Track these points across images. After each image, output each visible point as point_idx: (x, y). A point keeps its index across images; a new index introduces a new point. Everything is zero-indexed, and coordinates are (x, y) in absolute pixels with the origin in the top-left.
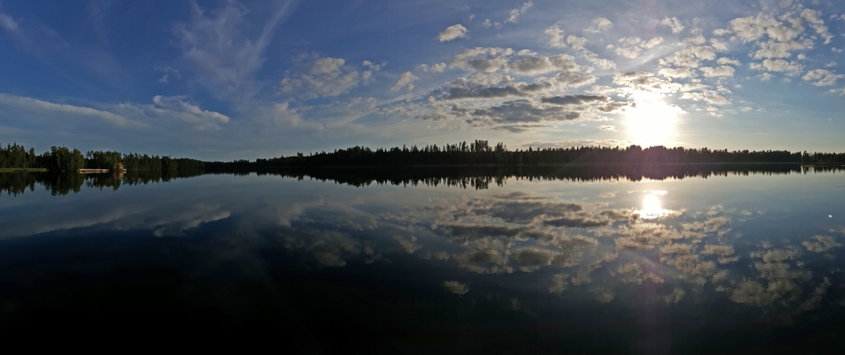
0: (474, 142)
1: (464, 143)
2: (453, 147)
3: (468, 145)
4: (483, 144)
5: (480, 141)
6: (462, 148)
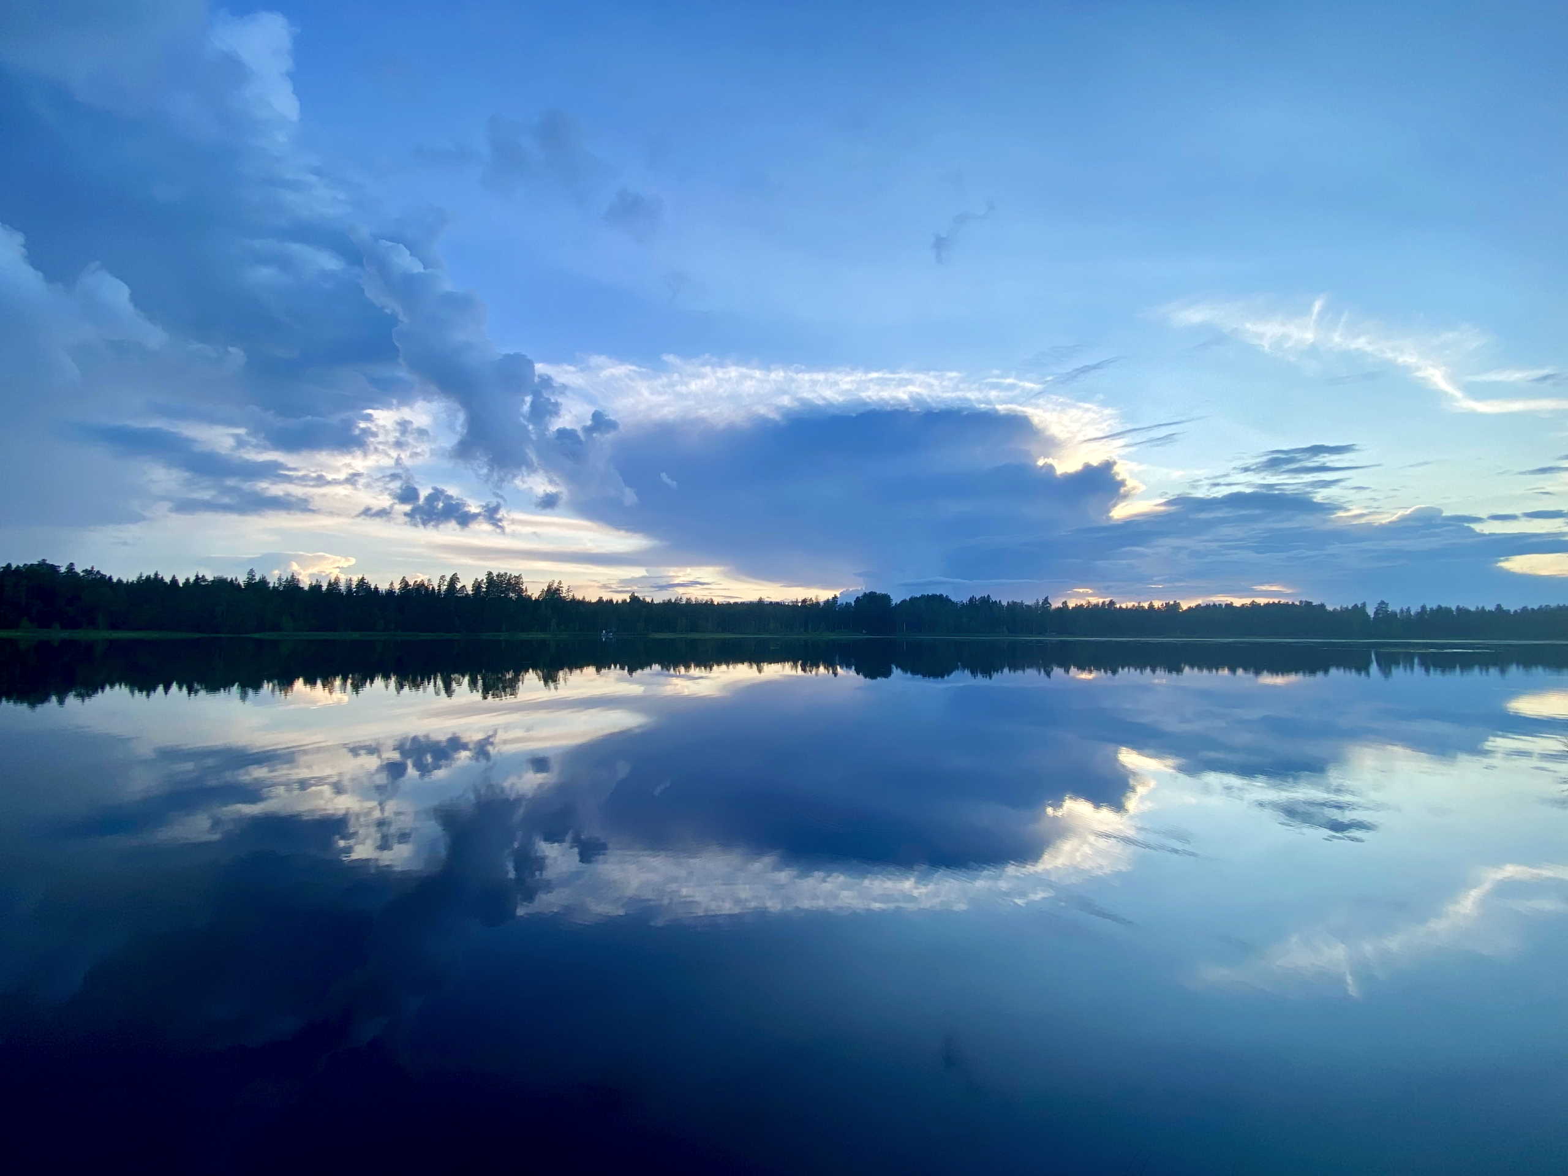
0: (483, 577)
1: (454, 580)
2: (420, 587)
3: (467, 583)
4: (509, 583)
5: (498, 576)
6: (448, 590)
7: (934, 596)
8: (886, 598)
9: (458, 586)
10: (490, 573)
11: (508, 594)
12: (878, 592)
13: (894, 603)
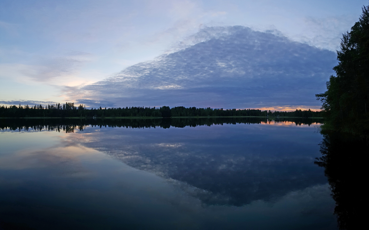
4: (71, 105)
5: (69, 103)
6: (58, 107)
7: (181, 107)
8: (168, 107)
9: (60, 106)
10: (67, 103)
11: (70, 108)
12: (166, 106)
13: (170, 109)
